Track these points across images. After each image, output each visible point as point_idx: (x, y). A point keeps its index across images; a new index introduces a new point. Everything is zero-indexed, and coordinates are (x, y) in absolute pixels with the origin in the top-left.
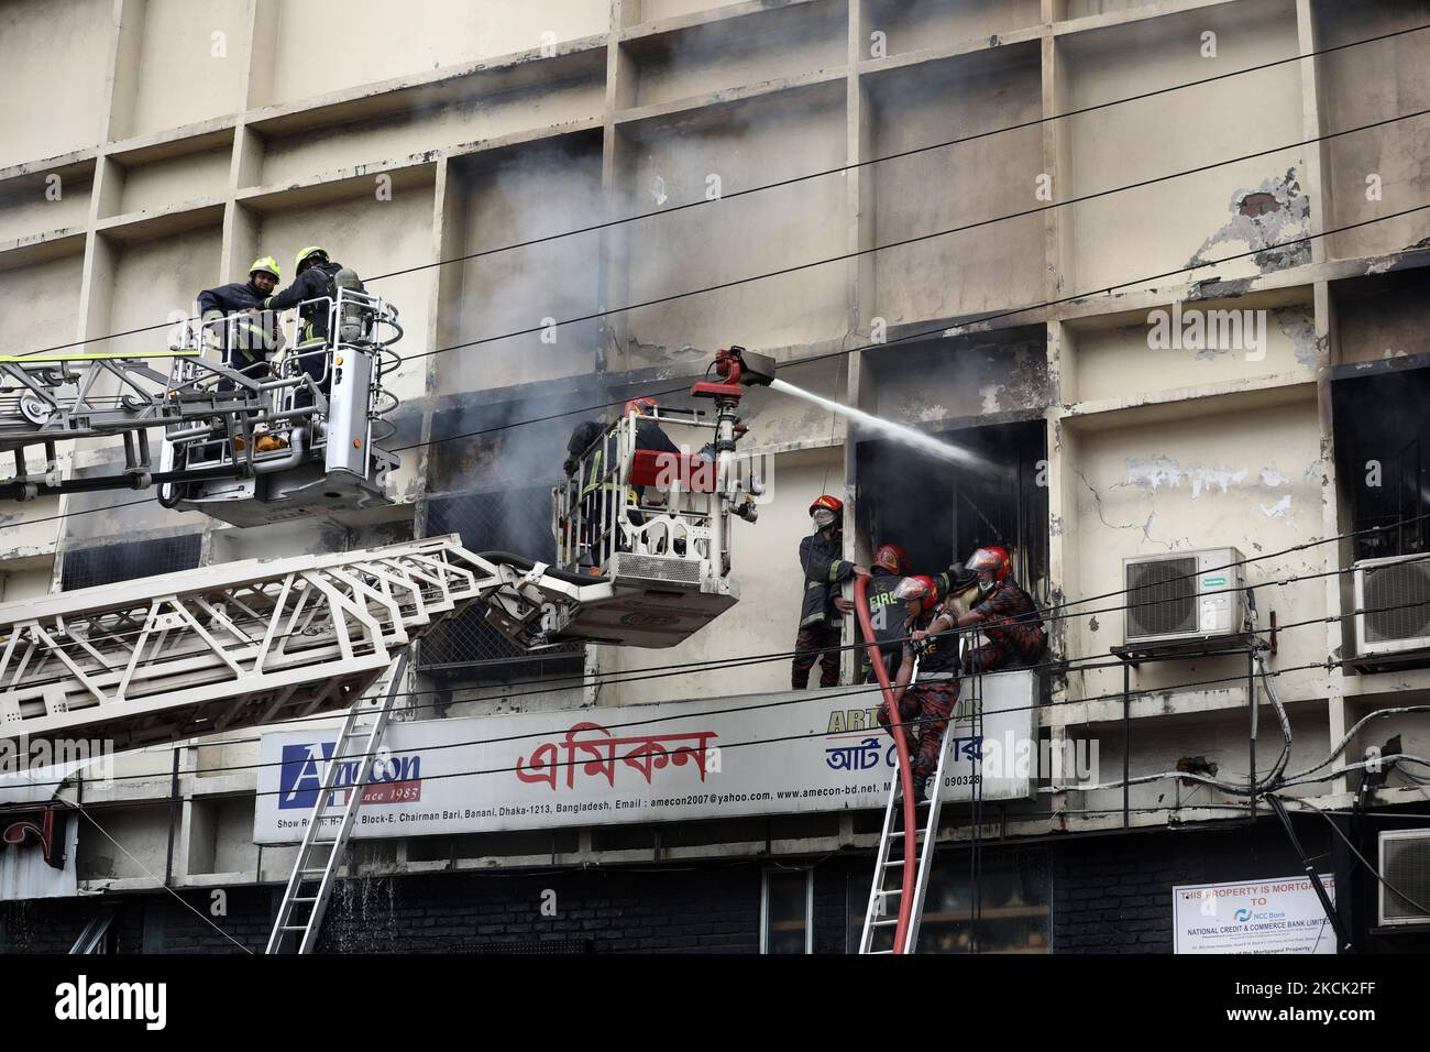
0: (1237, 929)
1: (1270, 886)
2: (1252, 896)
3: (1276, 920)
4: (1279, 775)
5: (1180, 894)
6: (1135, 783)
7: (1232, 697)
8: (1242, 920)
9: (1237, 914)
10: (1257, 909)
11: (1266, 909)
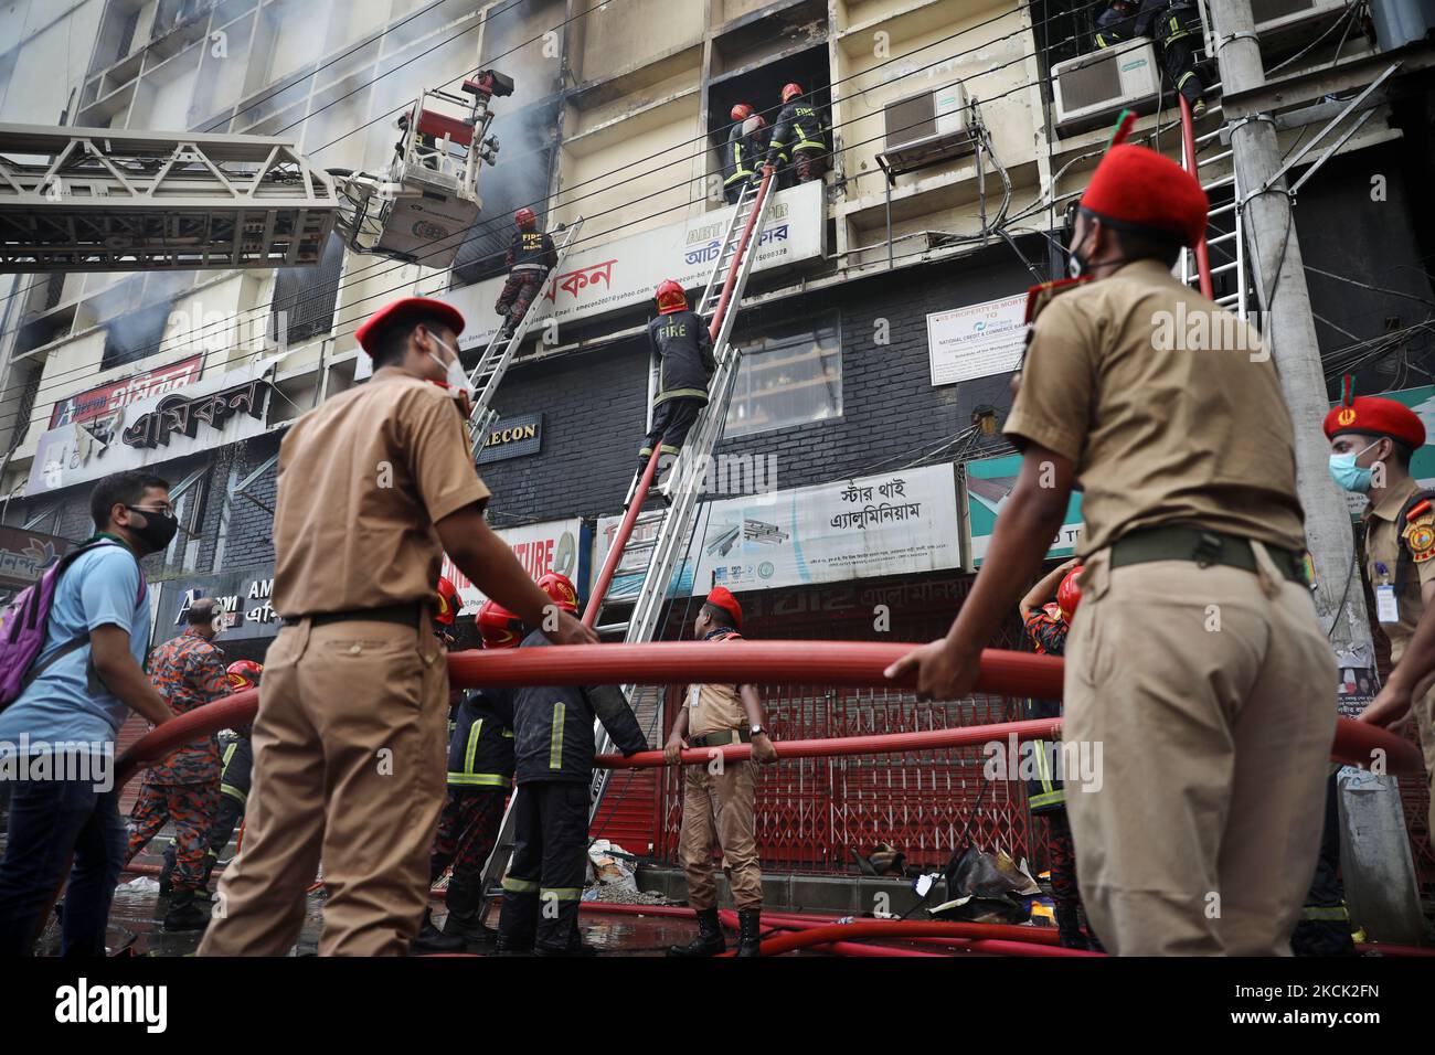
0: (975, 336)
1: (999, 304)
2: (986, 312)
3: (1004, 326)
4: (1003, 217)
5: (931, 319)
6: (896, 242)
7: (966, 173)
8: (979, 329)
9: (975, 326)
10: (990, 320)
11: (998, 319)
